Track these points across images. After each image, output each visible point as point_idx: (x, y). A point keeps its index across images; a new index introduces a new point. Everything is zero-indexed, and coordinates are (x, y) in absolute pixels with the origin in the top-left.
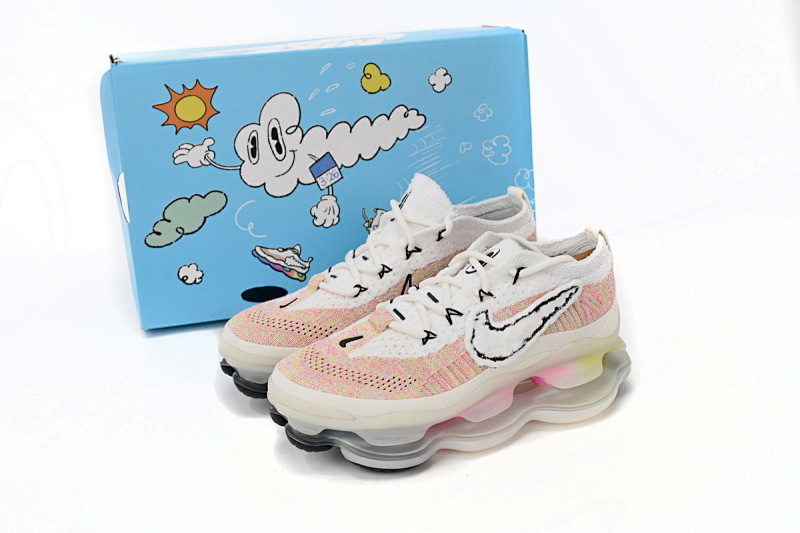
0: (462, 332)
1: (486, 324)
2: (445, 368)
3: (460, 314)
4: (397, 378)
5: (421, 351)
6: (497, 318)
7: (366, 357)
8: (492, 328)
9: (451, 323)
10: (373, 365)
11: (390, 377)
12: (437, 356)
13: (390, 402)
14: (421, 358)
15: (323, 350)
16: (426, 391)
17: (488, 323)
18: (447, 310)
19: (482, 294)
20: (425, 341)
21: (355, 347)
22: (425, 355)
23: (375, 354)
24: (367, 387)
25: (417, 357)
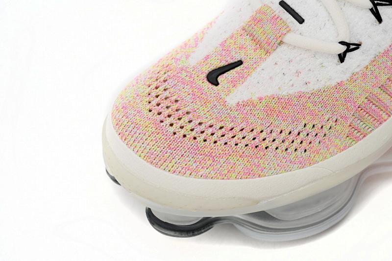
2: (377, 90)
4: (310, 126)
5: (337, 73)
7: (255, 99)
9: (380, 20)
10: (269, 111)
11: (300, 128)
12: (364, 76)
13: (308, 169)
14: (340, 84)
15: (183, 95)
16: (356, 134)
20: (342, 58)
21: (234, 83)
22: (345, 77)
23: (269, 92)
24: (270, 153)
25: (334, 83)
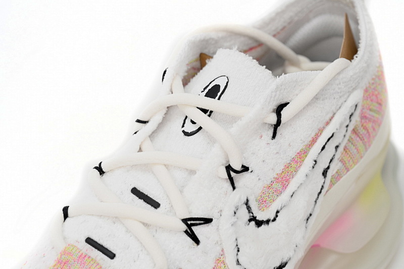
0: (219, 249)
1: (250, 220)
3: (208, 221)
6: (263, 203)
8: (259, 224)
17: (253, 219)
18: (185, 221)
19: (233, 174)
